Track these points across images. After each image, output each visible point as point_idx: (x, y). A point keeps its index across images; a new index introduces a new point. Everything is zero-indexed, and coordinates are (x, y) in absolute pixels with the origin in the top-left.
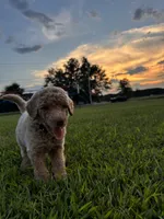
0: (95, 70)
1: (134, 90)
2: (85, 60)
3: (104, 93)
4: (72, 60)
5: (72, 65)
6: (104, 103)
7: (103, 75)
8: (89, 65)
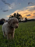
2: (18, 13)
5: (15, 14)
7: (21, 16)
8: (18, 14)
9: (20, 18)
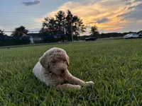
0: (76, 19)
1: (100, 33)
2: (69, 13)
3: (81, 35)
4: (61, 12)
5: (60, 16)
6: (81, 41)
7: (80, 23)
8: (72, 16)
9: (75, 27)
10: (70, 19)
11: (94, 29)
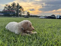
4: (14, 3)
7: (23, 9)
8: (19, 6)
10: (18, 7)
11: (28, 13)
